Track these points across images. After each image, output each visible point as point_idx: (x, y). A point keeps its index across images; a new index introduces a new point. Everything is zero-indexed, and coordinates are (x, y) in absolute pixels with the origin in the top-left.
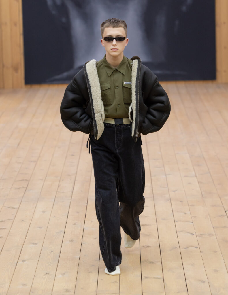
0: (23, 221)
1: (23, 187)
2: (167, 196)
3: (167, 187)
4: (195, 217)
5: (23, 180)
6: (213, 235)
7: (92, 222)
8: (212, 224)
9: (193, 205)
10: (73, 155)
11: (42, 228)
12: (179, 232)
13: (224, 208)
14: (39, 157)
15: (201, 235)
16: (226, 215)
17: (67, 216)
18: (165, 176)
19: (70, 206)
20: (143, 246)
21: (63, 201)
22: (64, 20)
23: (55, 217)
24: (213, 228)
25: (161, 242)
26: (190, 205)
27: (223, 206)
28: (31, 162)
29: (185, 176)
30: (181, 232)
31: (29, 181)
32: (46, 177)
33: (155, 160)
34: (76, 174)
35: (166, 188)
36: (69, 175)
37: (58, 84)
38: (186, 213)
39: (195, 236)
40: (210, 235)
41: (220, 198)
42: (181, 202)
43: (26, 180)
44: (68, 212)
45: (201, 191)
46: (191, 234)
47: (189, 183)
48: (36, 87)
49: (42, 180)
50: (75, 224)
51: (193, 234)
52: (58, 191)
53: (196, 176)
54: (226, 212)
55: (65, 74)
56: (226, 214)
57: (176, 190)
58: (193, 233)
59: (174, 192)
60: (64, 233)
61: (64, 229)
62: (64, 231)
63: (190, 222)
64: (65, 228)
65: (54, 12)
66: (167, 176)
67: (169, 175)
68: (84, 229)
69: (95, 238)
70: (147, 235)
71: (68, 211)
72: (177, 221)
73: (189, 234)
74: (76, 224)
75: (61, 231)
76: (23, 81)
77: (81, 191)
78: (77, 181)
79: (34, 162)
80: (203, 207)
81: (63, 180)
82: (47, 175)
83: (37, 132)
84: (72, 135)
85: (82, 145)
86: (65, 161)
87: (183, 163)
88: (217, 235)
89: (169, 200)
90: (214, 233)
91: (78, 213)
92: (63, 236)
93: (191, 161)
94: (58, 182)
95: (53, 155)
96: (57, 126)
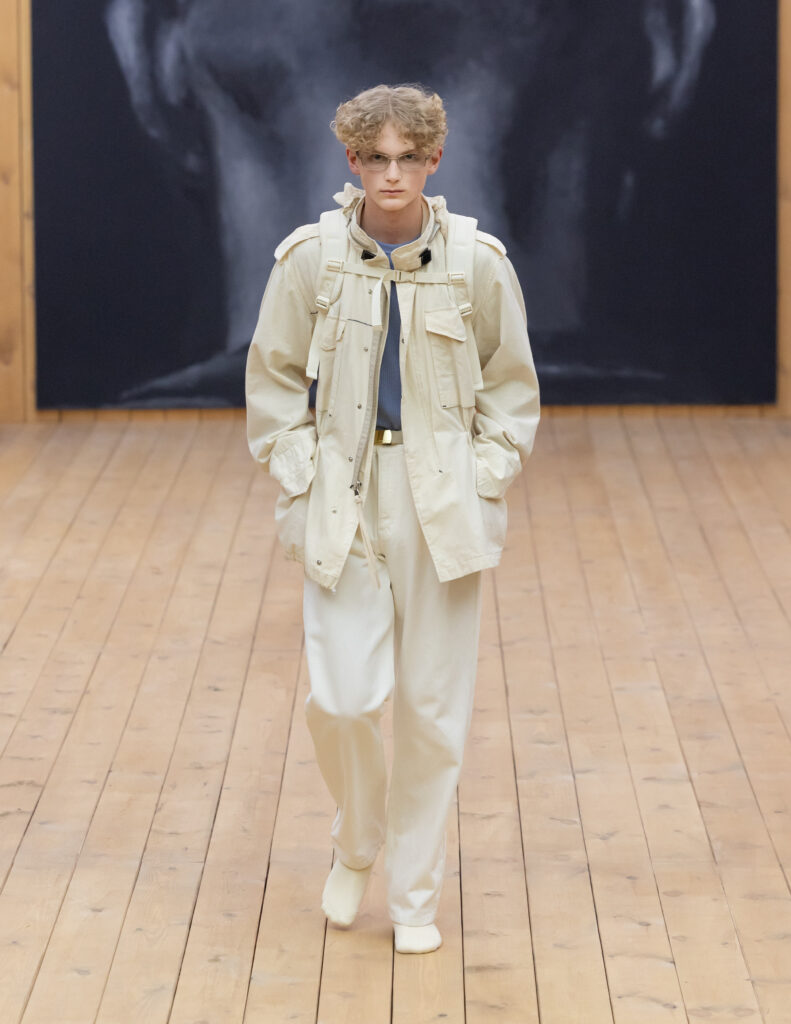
0: (15, 943)
1: (20, 811)
2: (578, 855)
3: (578, 820)
4: (683, 939)
5: (21, 783)
6: (752, 1011)
7: (282, 951)
8: (749, 969)
10: (216, 690)
11: (87, 972)
12: (620, 997)
14: (86, 692)
15: (705, 1011)
17: (186, 927)
18: (571, 778)
19: (198, 889)
21: (174, 869)
22: (192, 162)
23: (140, 929)
24: (753, 982)
26: (665, 893)
28: (54, 711)
29: (647, 779)
30: (628, 996)
31: (44, 788)
32: (110, 771)
33: (531, 712)
34: (227, 762)
35: (575, 822)
36: (201, 768)
37: (164, 409)
38: (648, 925)
39: (680, 1014)
40: (740, 1011)
41: (781, 865)
42: (629, 878)
43: (32, 784)
44: (189, 912)
45: (709, 839)
46: (665, 1005)
47: (666, 807)
48: (80, 418)
49: (95, 782)
50: (216, 960)
51: (675, 1007)
52: (154, 827)
53: (691, 780)
55: (194, 372)
57: (612, 834)
58: (676, 1003)
59: (604, 838)
60: (172, 993)
61: (174, 981)
62: (172, 987)
63: (666, 960)
64: (177, 975)
65: (154, 133)
66: (577, 776)
67: (587, 771)
68: (252, 982)
69: (294, 1017)
70: (493, 1007)
71: (191, 907)
72: (612, 956)
73: (660, 1008)
74: (221, 958)
75: (163, 988)
76: (31, 396)
77: (245, 830)
78: (227, 788)
79: (66, 712)
80: (715, 900)
81: (174, 786)
82: (112, 764)
83: (79, 597)
84: (213, 608)
85: (252, 651)
86: (185, 710)
87: (642, 728)
88: (768, 1012)
89: (583, 871)
90: (756, 1007)
91: (230, 915)
92: (169, 1005)
93: (673, 718)
94: (157, 795)
95: (139, 686)
96: (157, 572)
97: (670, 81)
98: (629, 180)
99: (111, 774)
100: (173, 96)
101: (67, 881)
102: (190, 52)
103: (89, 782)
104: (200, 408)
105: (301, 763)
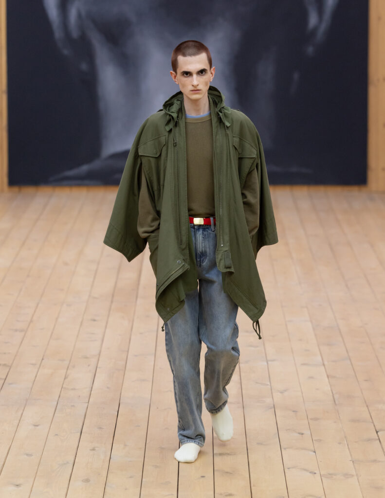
2: (269, 401)
3: (269, 383)
4: (319, 441)
6: (352, 476)
7: (125, 445)
8: (351, 455)
9: (316, 419)
10: (94, 320)
11: (31, 455)
12: (288, 468)
13: (374, 426)
14: (31, 321)
15: (330, 476)
16: (377, 438)
17: (79, 434)
18: (266, 363)
19: (85, 415)
20: (221, 494)
21: (73, 406)
22: (84, 67)
23: (57, 435)
24: (353, 462)
25: (254, 486)
26: (311, 419)
27: (373, 422)
28: (16, 330)
29: (304, 364)
30: (293, 468)
31: (10, 367)
32: (43, 359)
33: (247, 332)
34: (99, 355)
35: (268, 385)
36: (87, 358)
37: (70, 186)
38: (302, 434)
39: (318, 477)
40: (347, 475)
41: (367, 406)
42: (294, 411)
43: (5, 365)
44: (81, 427)
45: (332, 393)
46: (310, 472)
47: (311, 378)
48: (29, 190)
49: (35, 365)
50: (93, 449)
51: (315, 473)
52: (64, 386)
53: (324, 365)
54: (377, 432)
55: (84, 168)
56: (378, 436)
57: (285, 391)
58: (315, 472)
59: (282, 392)
60: (72, 466)
61: (73, 459)
62: (72, 462)
63: (311, 451)
64: (75, 456)
65: (66, 52)
66: (269, 363)
67: (274, 360)
68: (111, 460)
69: (131, 477)
70: (227, 473)
71: (82, 424)
72: (285, 449)
73: (308, 474)
74: (96, 449)
75: (68, 463)
76: (5, 180)
77: (108, 388)
78: (100, 368)
79: (22, 331)
80: (335, 422)
81: (74, 367)
82: (44, 356)
83: (28, 276)
84: (93, 282)
85: (112, 302)
86: (79, 330)
87: (301, 340)
88: (360, 476)
89: (271, 408)
90: (354, 473)
91: (101, 428)
92: (71, 471)
93: (316, 335)
94: (65, 371)
95: (57, 319)
96: (66, 264)
97: (316, 29)
98: (296, 76)
99: (43, 361)
100: (75, 34)
101: (22, 411)
102: (83, 13)
103: (32, 364)
104: (87, 185)
105: (136, 356)
